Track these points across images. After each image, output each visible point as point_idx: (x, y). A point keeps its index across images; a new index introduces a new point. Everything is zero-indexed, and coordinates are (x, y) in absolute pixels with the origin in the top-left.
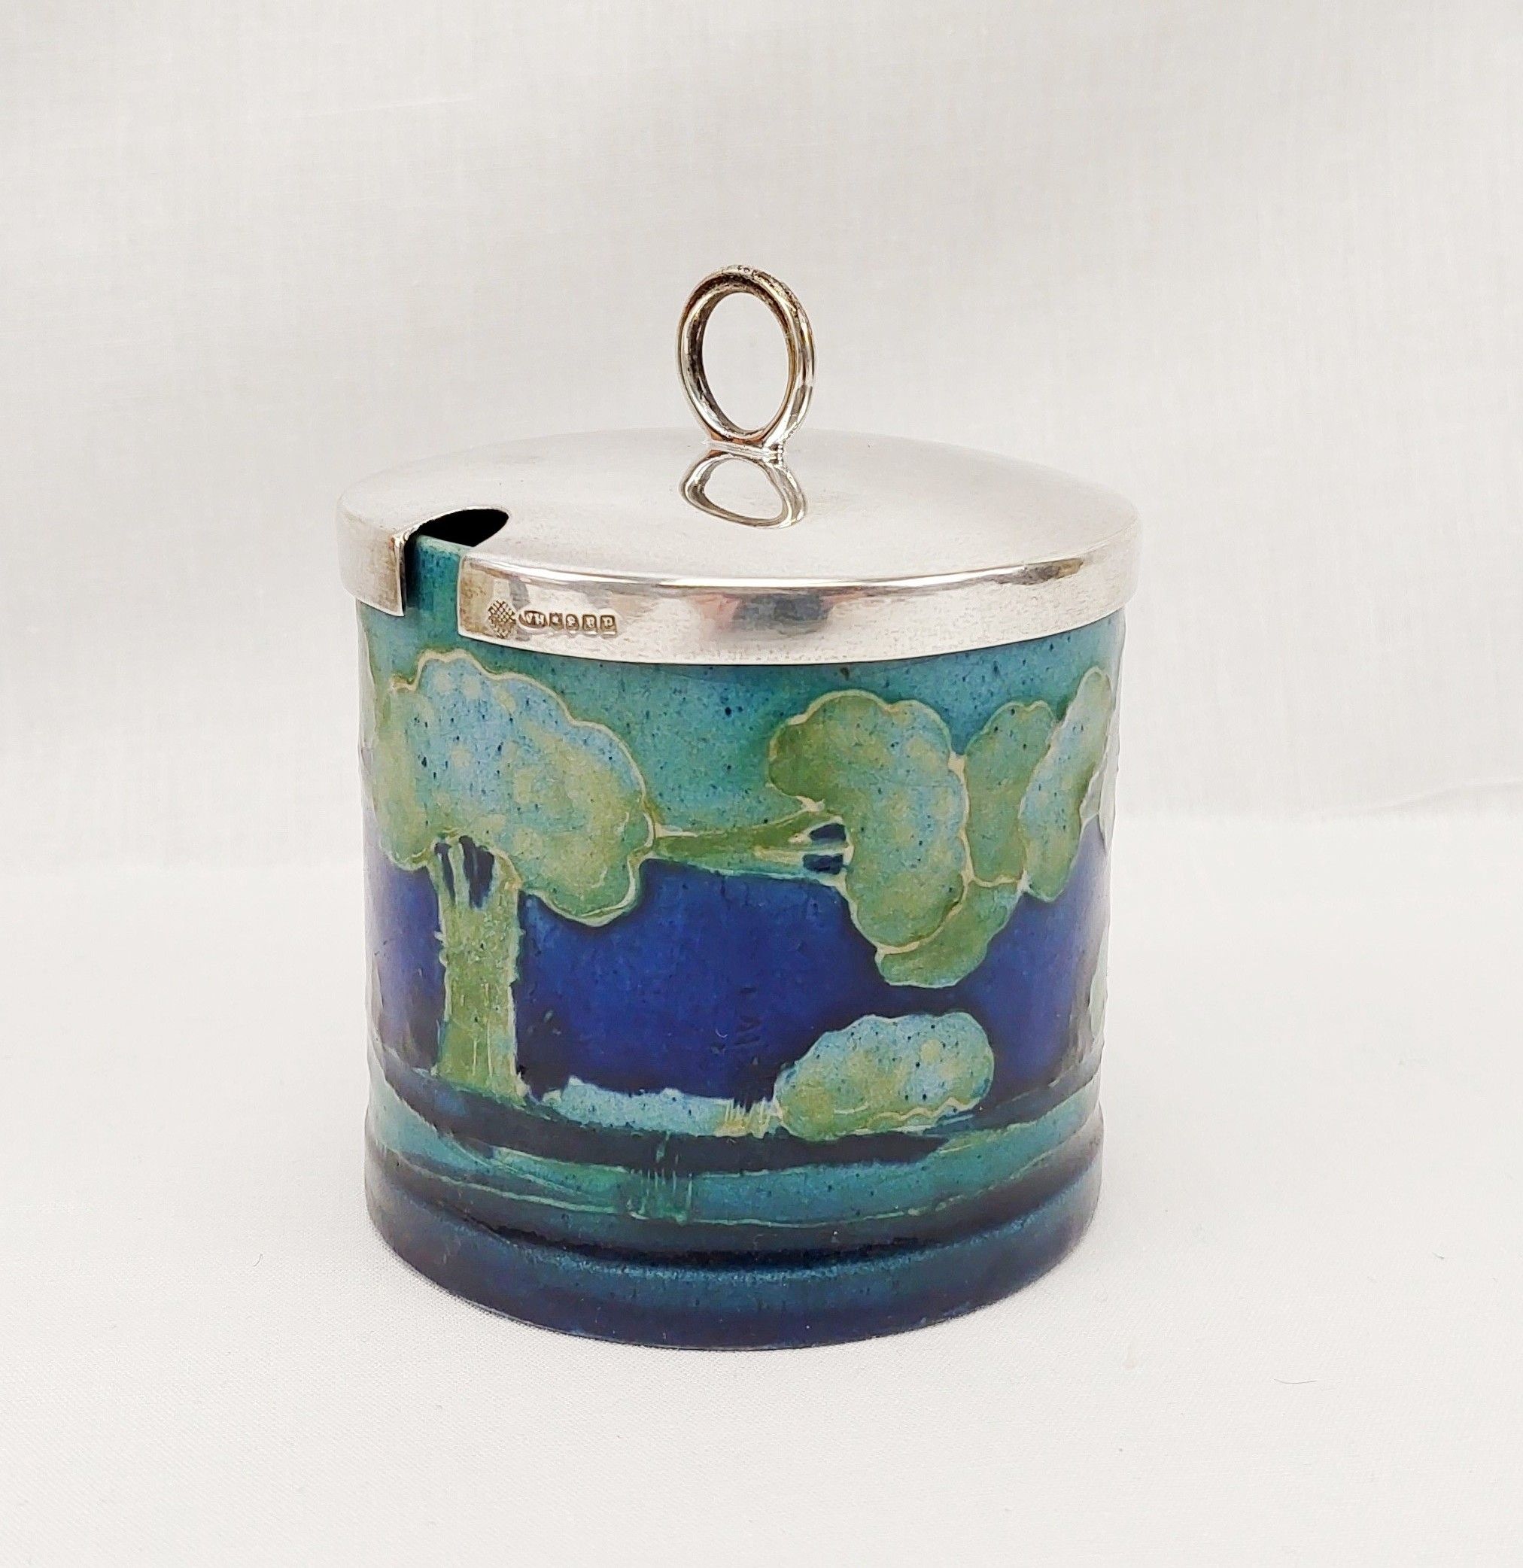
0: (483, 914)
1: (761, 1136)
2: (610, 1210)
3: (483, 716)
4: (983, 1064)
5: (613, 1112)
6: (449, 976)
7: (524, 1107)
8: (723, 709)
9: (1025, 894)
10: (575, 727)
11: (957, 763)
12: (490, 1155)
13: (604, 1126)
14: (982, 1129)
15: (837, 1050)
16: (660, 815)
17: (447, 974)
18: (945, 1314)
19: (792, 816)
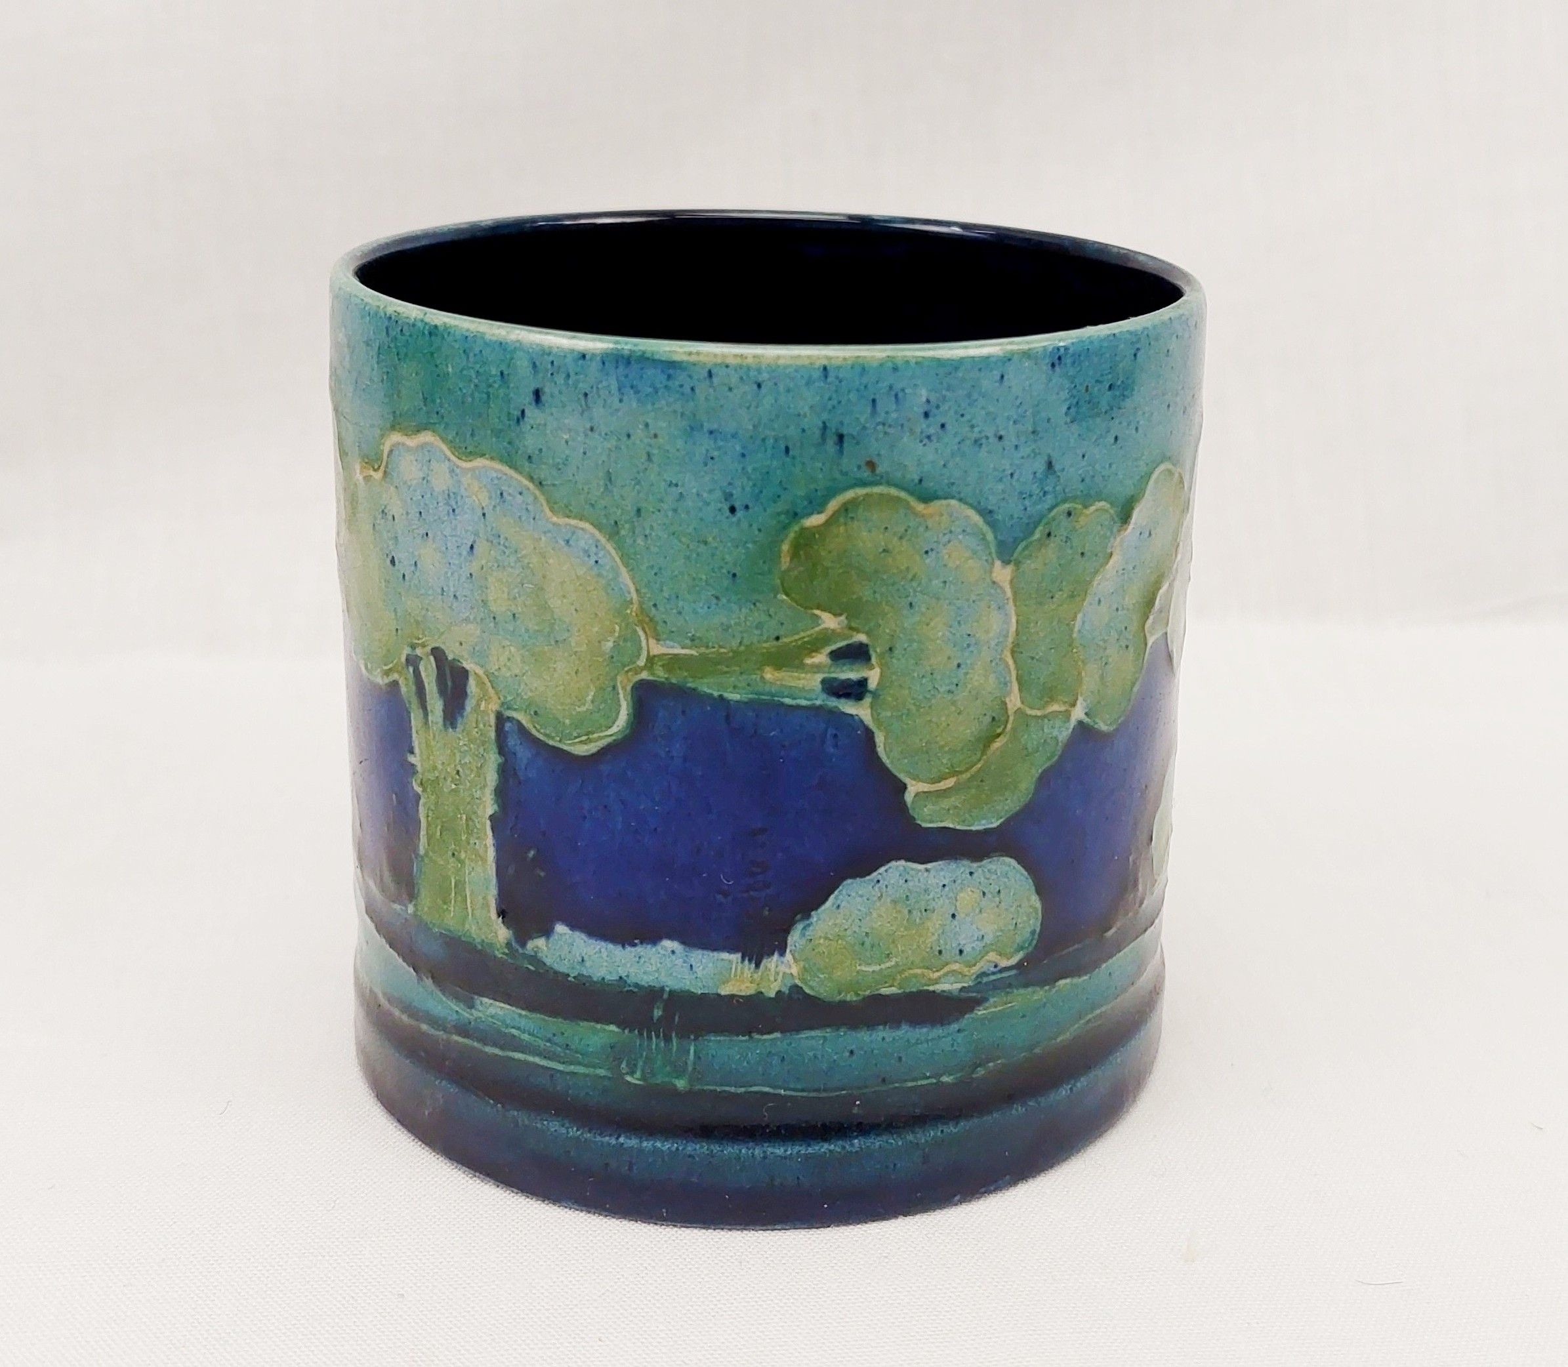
0: (458, 736)
1: (772, 995)
2: (602, 1072)
3: (454, 510)
4: (1028, 915)
5: (605, 964)
6: (424, 805)
7: (506, 954)
8: (726, 508)
9: (1080, 723)
10: (554, 524)
11: (1003, 574)
12: (471, 1006)
13: (595, 979)
14: (1026, 986)
15: (859, 899)
16: (655, 629)
17: (422, 802)
18: (983, 1190)
19: (809, 633)
